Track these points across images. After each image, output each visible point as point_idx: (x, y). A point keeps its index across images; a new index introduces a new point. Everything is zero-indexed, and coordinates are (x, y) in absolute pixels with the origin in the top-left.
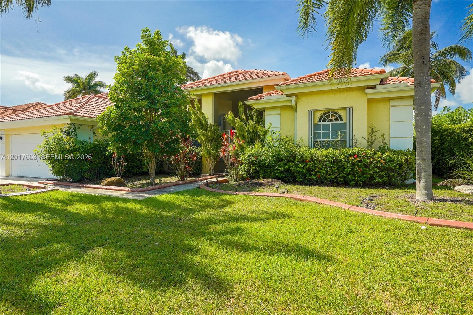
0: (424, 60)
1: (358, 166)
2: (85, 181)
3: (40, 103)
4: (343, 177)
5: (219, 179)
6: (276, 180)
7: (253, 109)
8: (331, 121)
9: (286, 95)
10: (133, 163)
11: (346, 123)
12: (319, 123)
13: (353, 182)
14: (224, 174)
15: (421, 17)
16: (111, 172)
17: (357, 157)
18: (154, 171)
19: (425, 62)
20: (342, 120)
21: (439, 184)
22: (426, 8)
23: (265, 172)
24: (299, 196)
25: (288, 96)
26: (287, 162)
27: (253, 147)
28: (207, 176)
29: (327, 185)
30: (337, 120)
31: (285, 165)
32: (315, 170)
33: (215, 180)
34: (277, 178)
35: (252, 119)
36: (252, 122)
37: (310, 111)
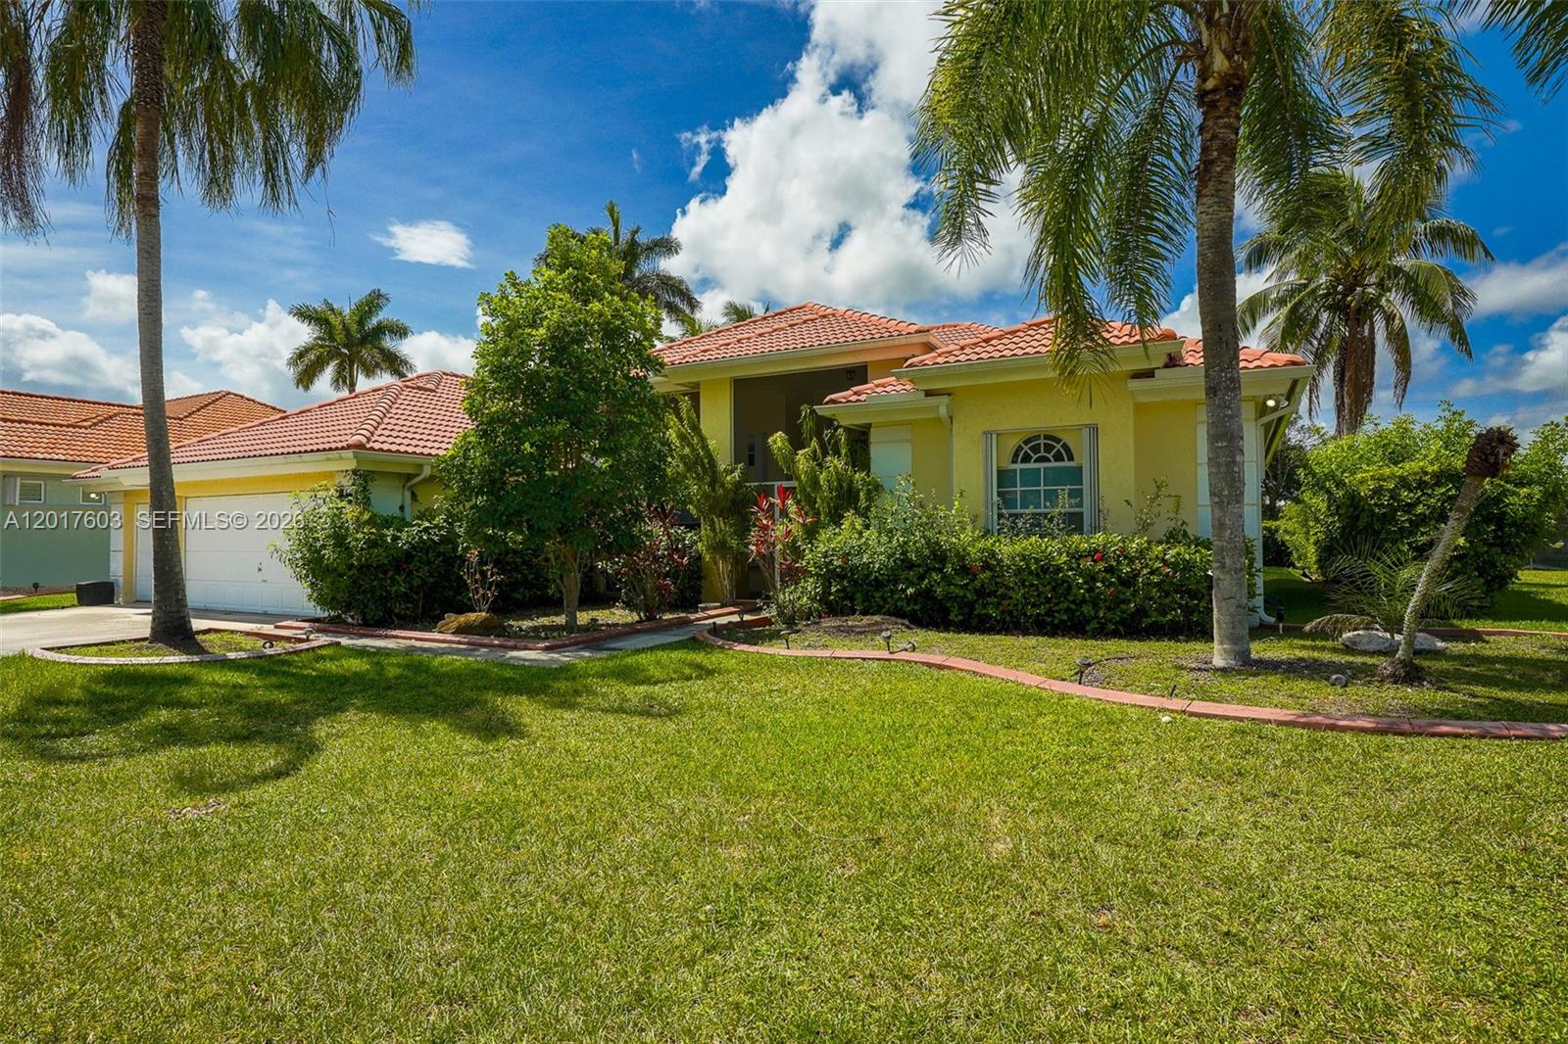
0: (1221, 334)
1: (1103, 582)
2: (393, 622)
3: (229, 393)
4: (1068, 610)
5: (747, 617)
6: (894, 619)
7: (839, 427)
8: (1047, 460)
9: (923, 393)
10: (515, 575)
11: (1080, 467)
12: (1014, 466)
13: (1094, 625)
14: (759, 602)
15: (1212, 234)
16: (459, 598)
17: (1101, 559)
18: (576, 595)
19: (1224, 339)
20: (1071, 458)
21: (1307, 628)
22: (1222, 215)
23: (867, 598)
24: (937, 659)
25: (929, 393)
26: (926, 572)
27: (837, 530)
28: (716, 608)
29: (1026, 633)
30: (1058, 457)
31: (922, 578)
32: (996, 592)
33: (735, 618)
34: (898, 613)
35: (837, 453)
36: (835, 461)
37: (987, 434)
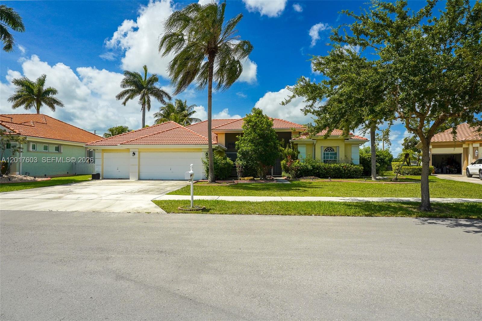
8: (330, 151)
11: (336, 153)
12: (325, 152)
17: (346, 167)
20: (334, 151)
25: (313, 139)
30: (332, 151)
37: (322, 147)
